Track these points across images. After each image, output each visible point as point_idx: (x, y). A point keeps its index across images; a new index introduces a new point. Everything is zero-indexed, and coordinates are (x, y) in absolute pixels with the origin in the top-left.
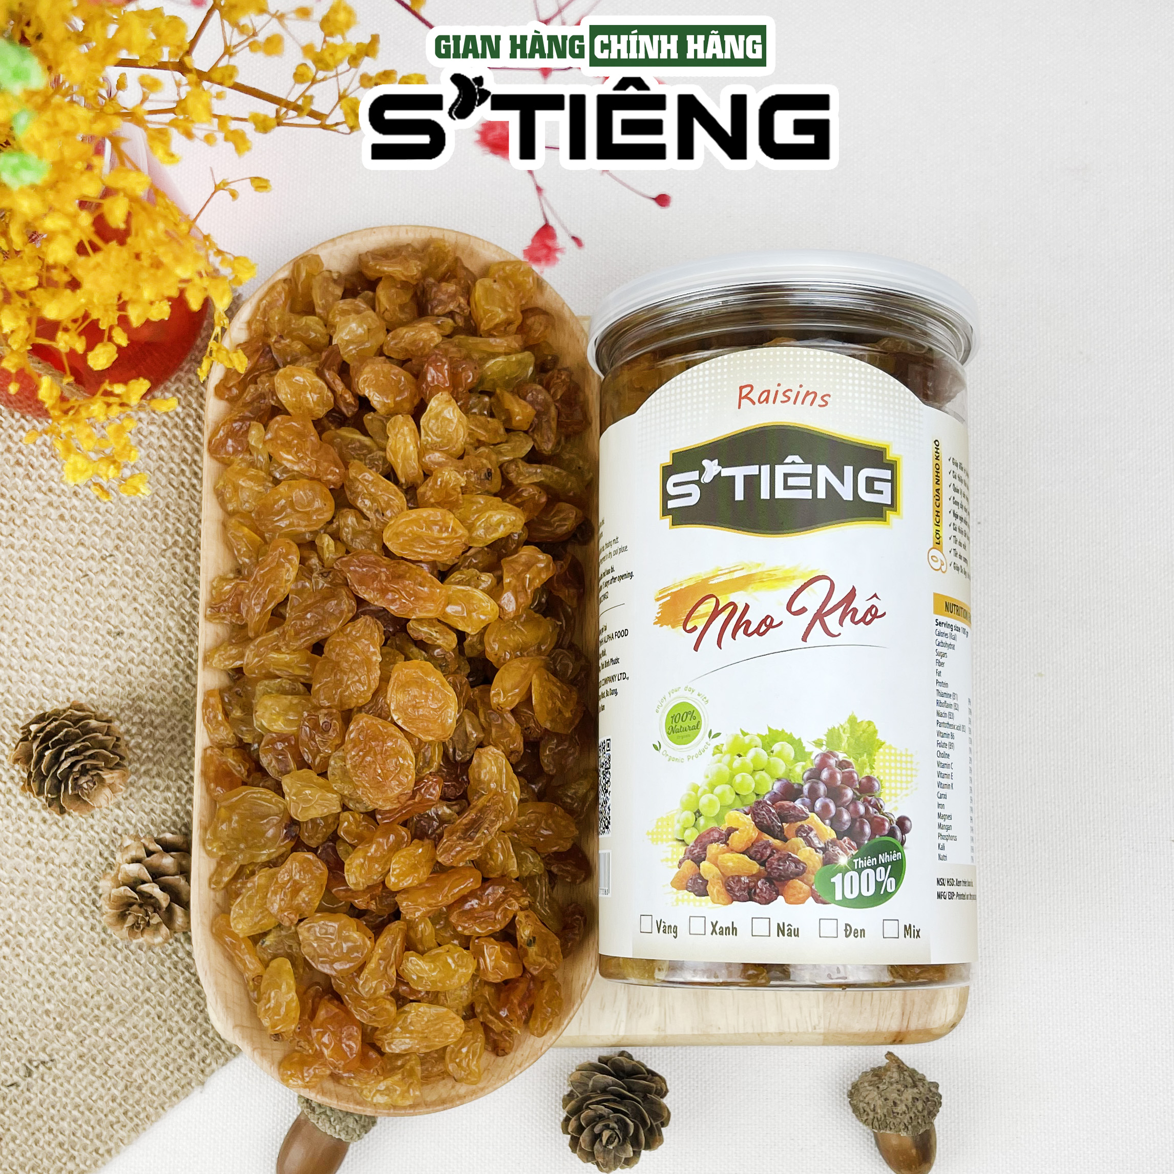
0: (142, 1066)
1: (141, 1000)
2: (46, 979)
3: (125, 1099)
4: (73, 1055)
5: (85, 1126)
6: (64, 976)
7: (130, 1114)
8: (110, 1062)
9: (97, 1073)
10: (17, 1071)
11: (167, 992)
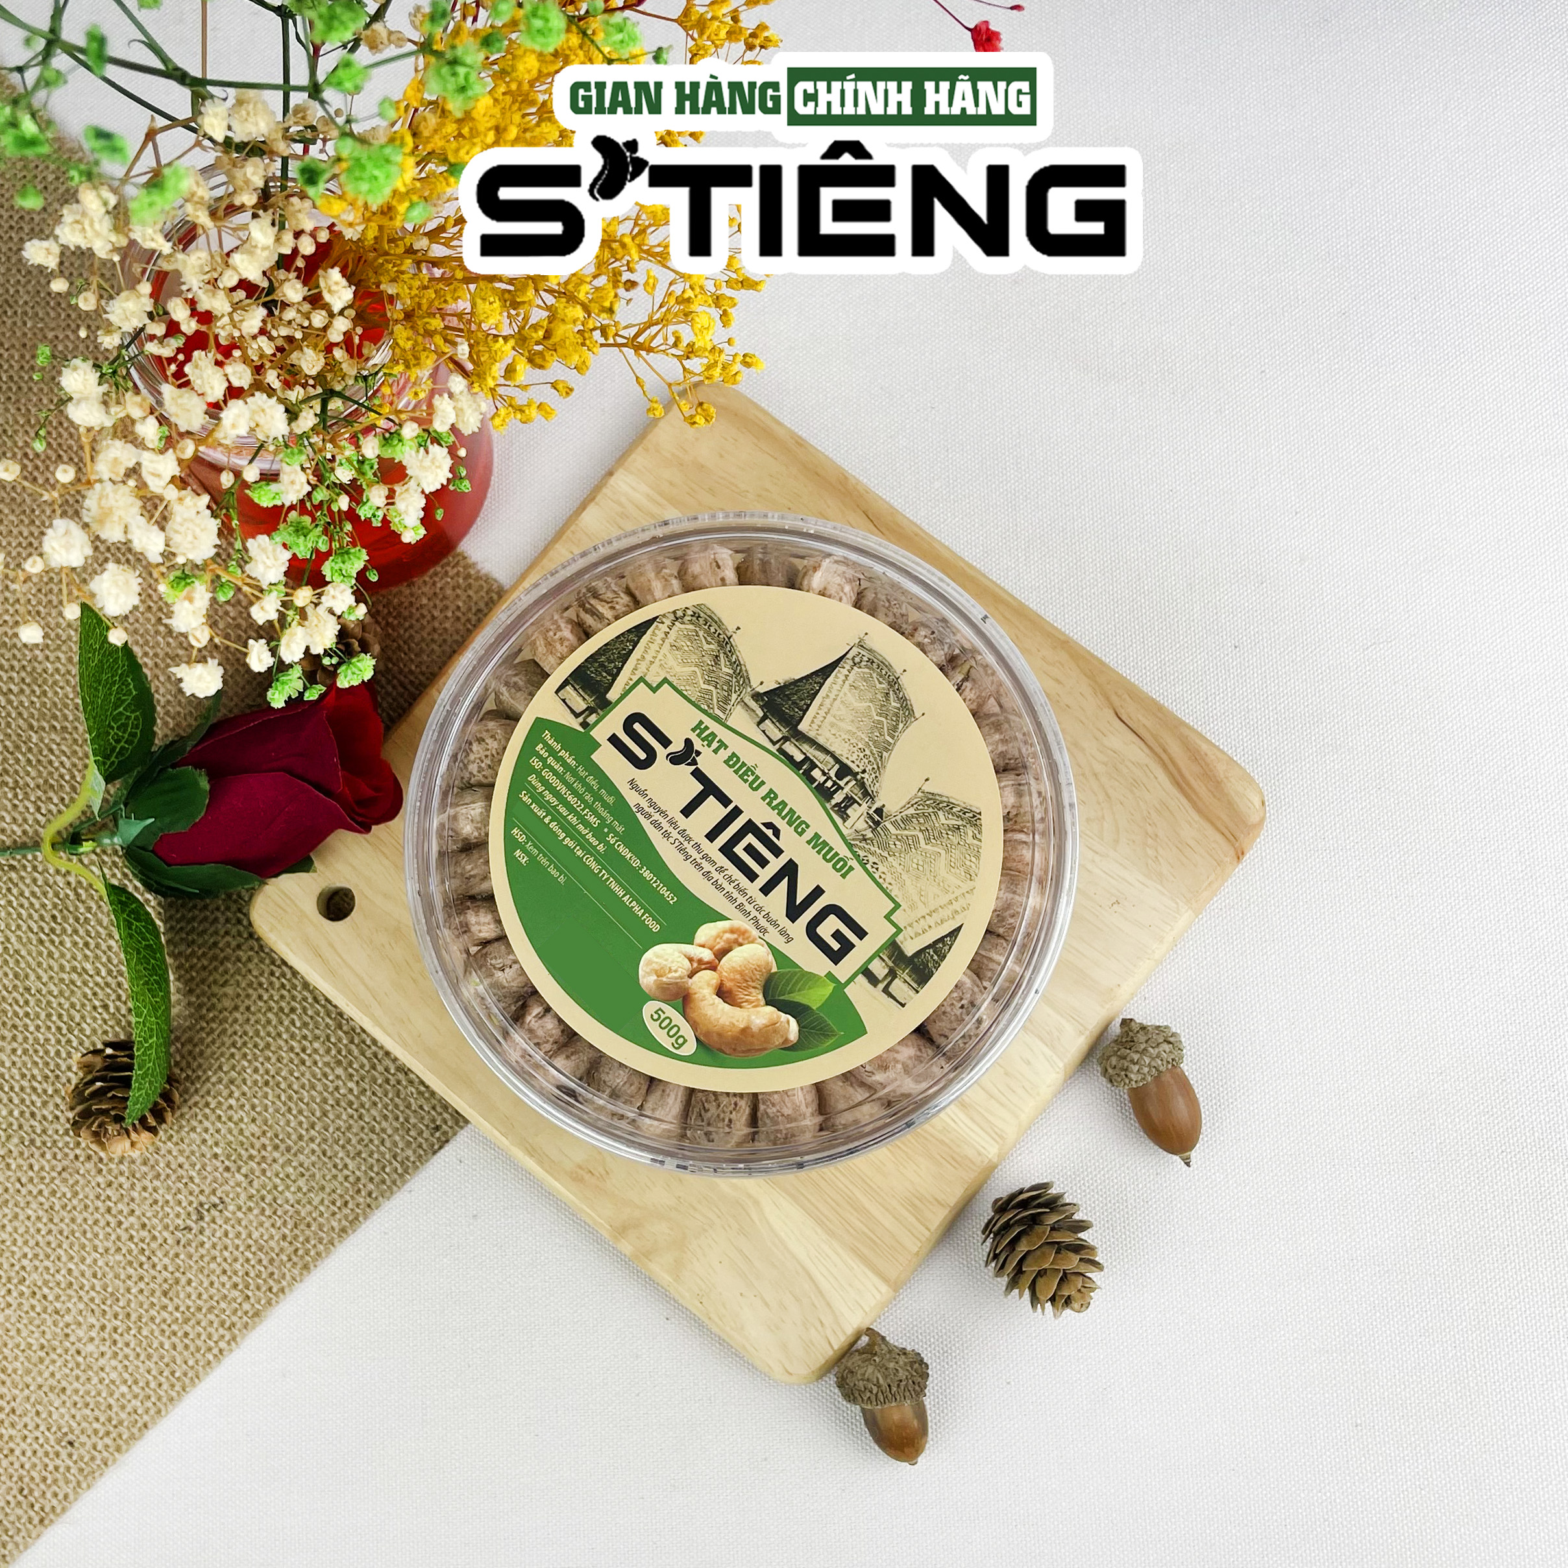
0: (310, 1203)
1: (306, 1138)
2: (213, 1124)
3: (296, 1237)
4: (243, 1196)
5: (258, 1267)
6: (230, 1119)
7: (300, 1252)
8: (279, 1202)
9: (267, 1213)
10: (189, 1214)
11: (331, 1130)
